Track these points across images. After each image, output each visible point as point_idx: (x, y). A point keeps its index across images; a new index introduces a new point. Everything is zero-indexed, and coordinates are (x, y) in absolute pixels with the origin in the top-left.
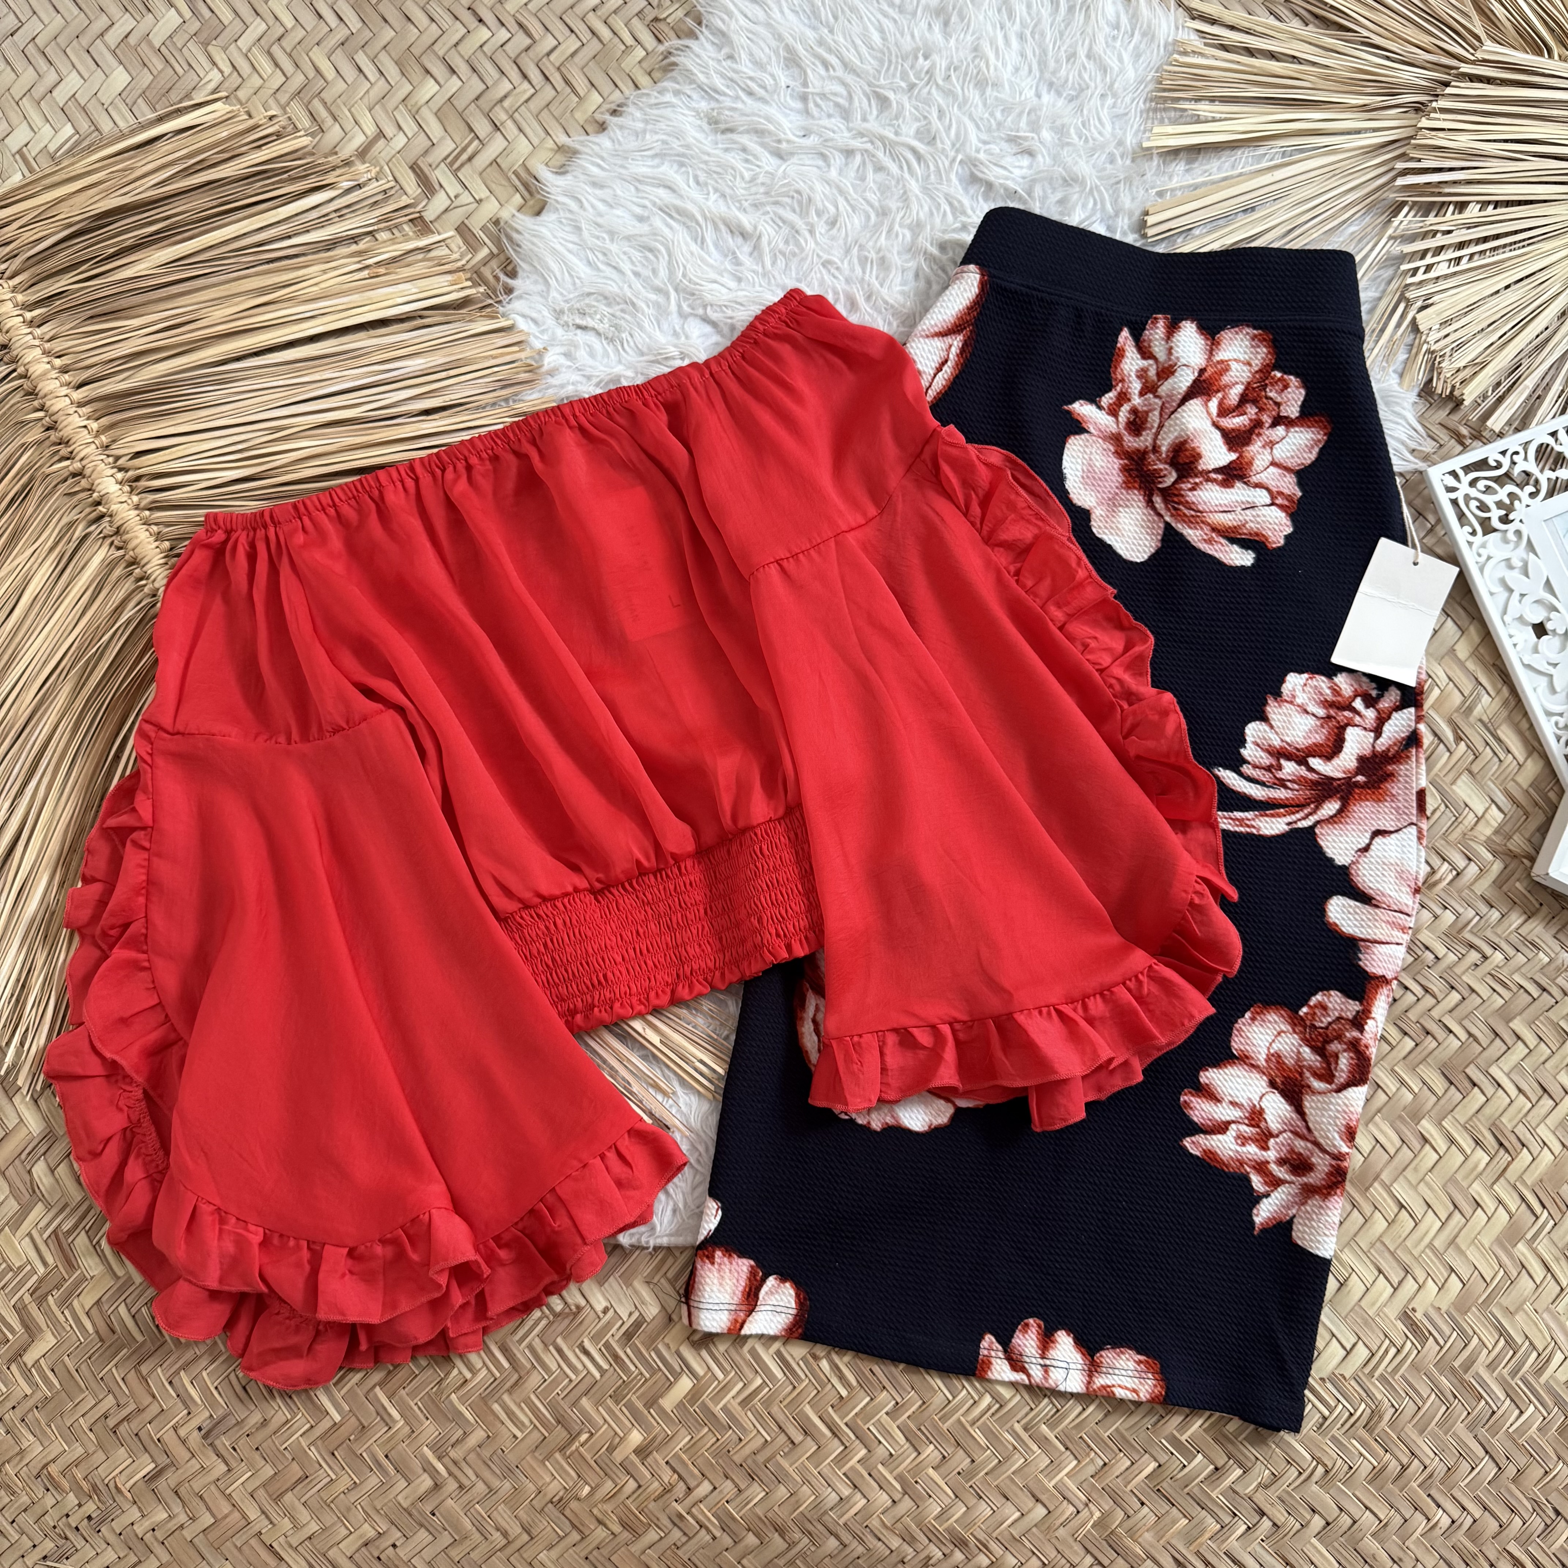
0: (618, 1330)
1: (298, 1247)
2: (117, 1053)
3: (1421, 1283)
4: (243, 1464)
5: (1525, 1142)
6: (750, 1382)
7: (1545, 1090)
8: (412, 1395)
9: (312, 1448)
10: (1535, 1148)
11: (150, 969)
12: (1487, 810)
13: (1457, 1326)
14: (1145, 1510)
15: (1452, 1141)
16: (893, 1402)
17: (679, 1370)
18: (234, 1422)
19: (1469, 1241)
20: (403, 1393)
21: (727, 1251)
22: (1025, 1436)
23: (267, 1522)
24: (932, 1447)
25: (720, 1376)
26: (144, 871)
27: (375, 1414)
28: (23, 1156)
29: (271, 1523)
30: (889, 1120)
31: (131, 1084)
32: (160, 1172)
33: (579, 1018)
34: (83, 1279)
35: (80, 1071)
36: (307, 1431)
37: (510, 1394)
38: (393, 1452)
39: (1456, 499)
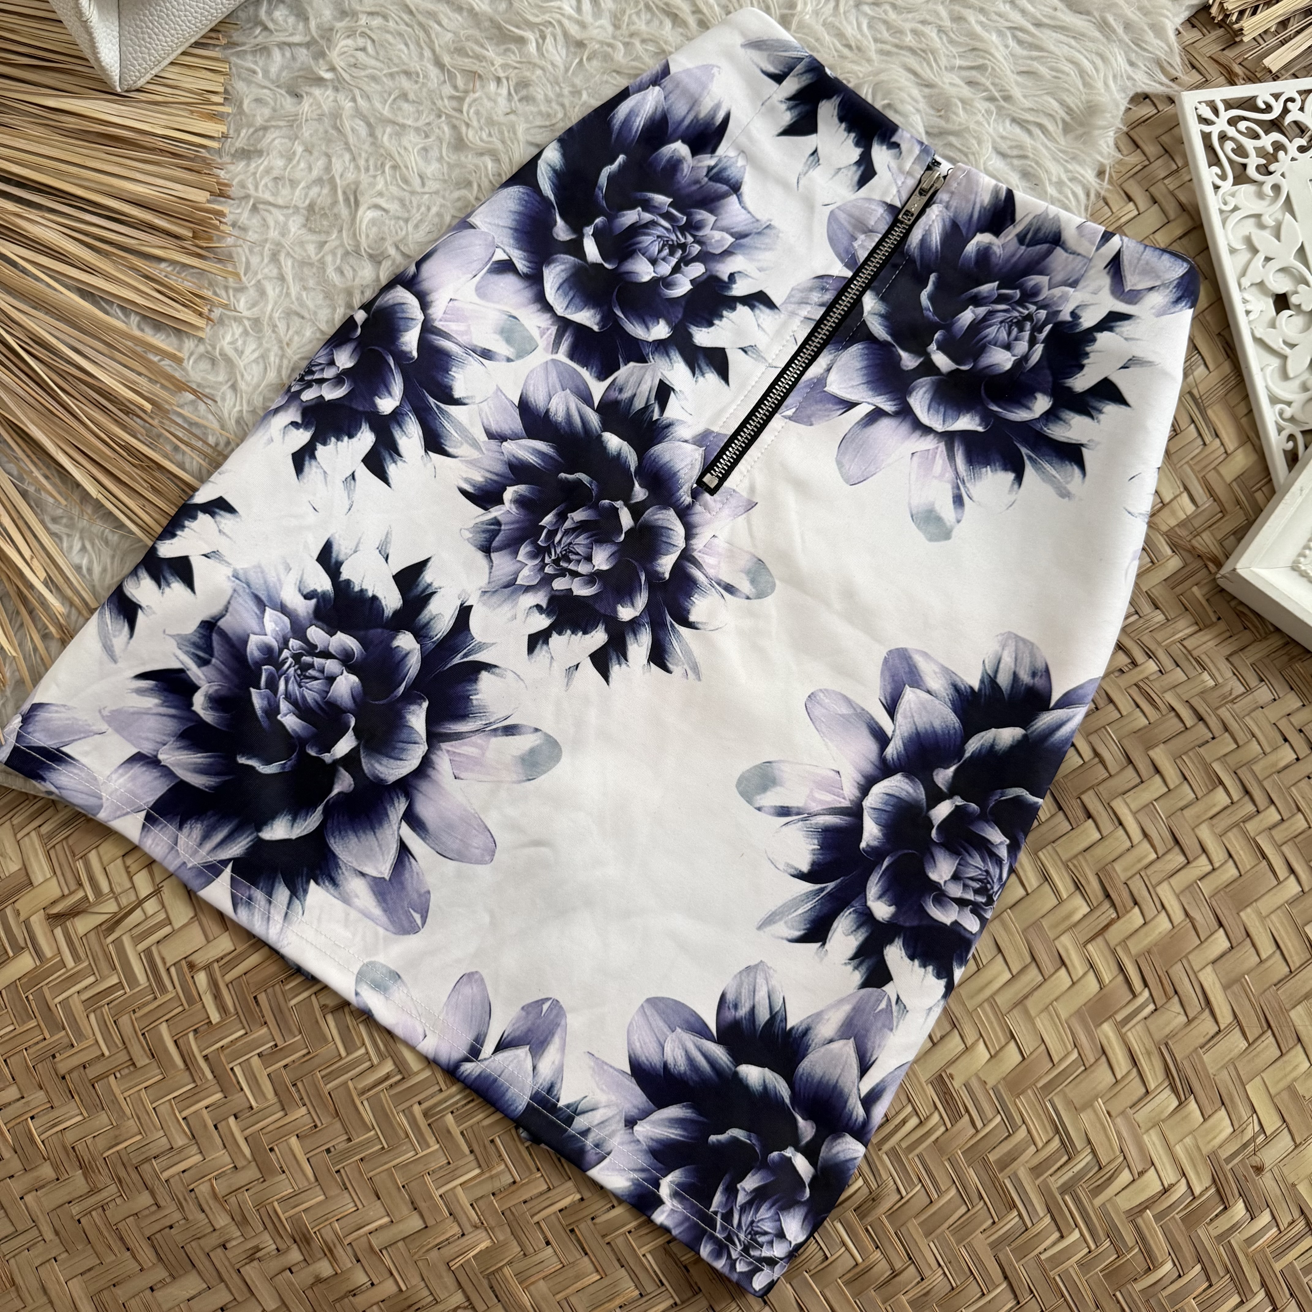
3: (969, 1042)
5: (1139, 899)
6: (103, 978)
7: (1177, 842)
10: (1151, 911)
12: (1175, 498)
13: (1003, 1109)
14: (549, 1250)
15: (1046, 878)
16: (272, 1043)
17: (23, 945)
19: (1041, 1006)
22: (422, 1122)
24: (303, 1110)
25: (70, 962)
39: (1210, 134)
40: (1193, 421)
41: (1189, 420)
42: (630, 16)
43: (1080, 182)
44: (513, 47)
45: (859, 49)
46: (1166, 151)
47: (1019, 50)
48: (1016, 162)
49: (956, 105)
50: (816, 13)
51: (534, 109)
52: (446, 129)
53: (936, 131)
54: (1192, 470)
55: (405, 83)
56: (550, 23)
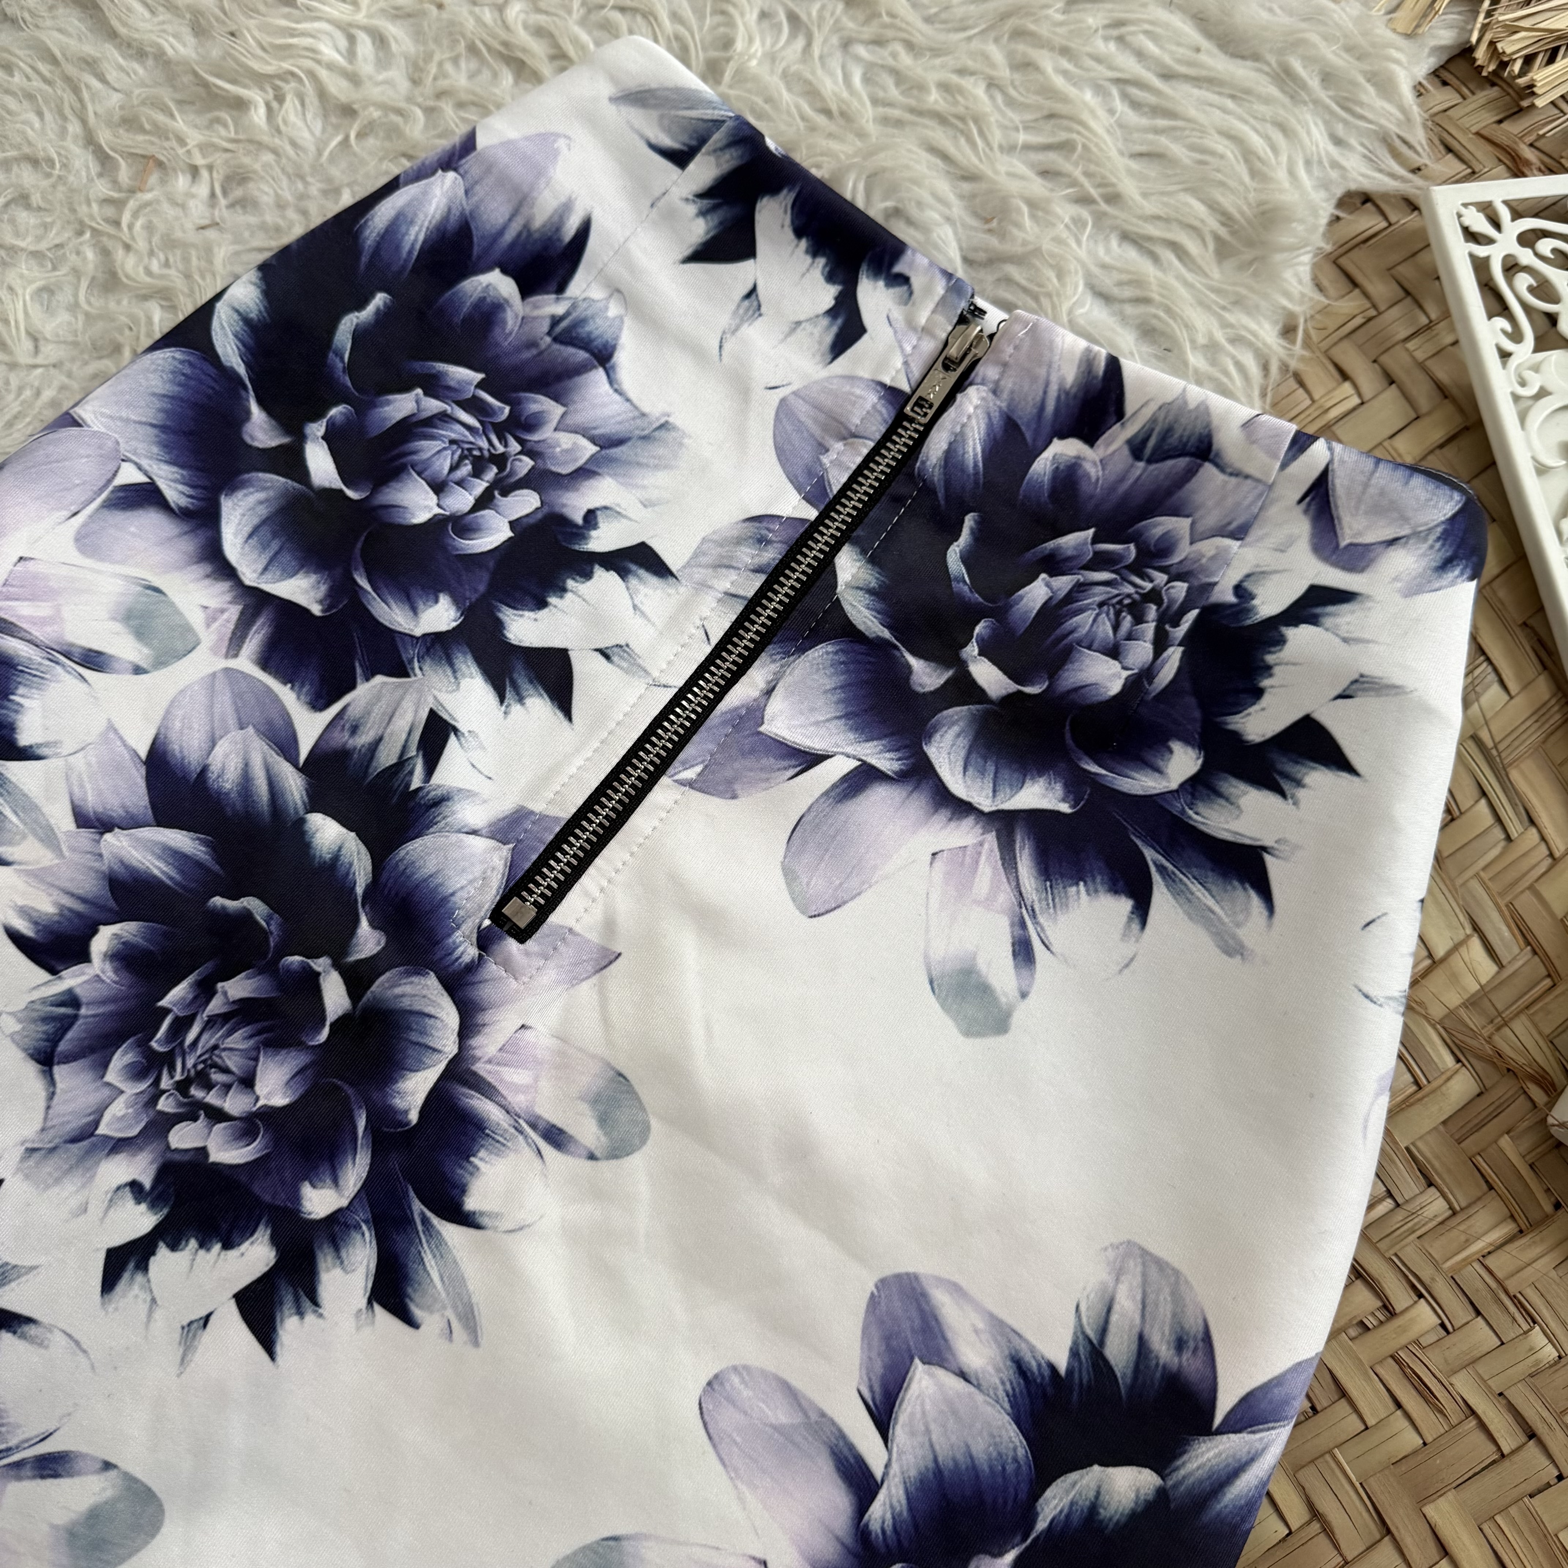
39: (1487, 259)
40: (1484, 794)
41: (1476, 793)
42: (440, 64)
43: (1250, 345)
44: (224, 115)
45: (843, 114)
46: (1408, 293)
47: (1133, 118)
48: (1129, 309)
49: (1019, 211)
50: (772, 57)
51: (253, 220)
52: (90, 254)
53: (981, 256)
54: (1487, 889)
55: (27, 177)
56: (293, 74)
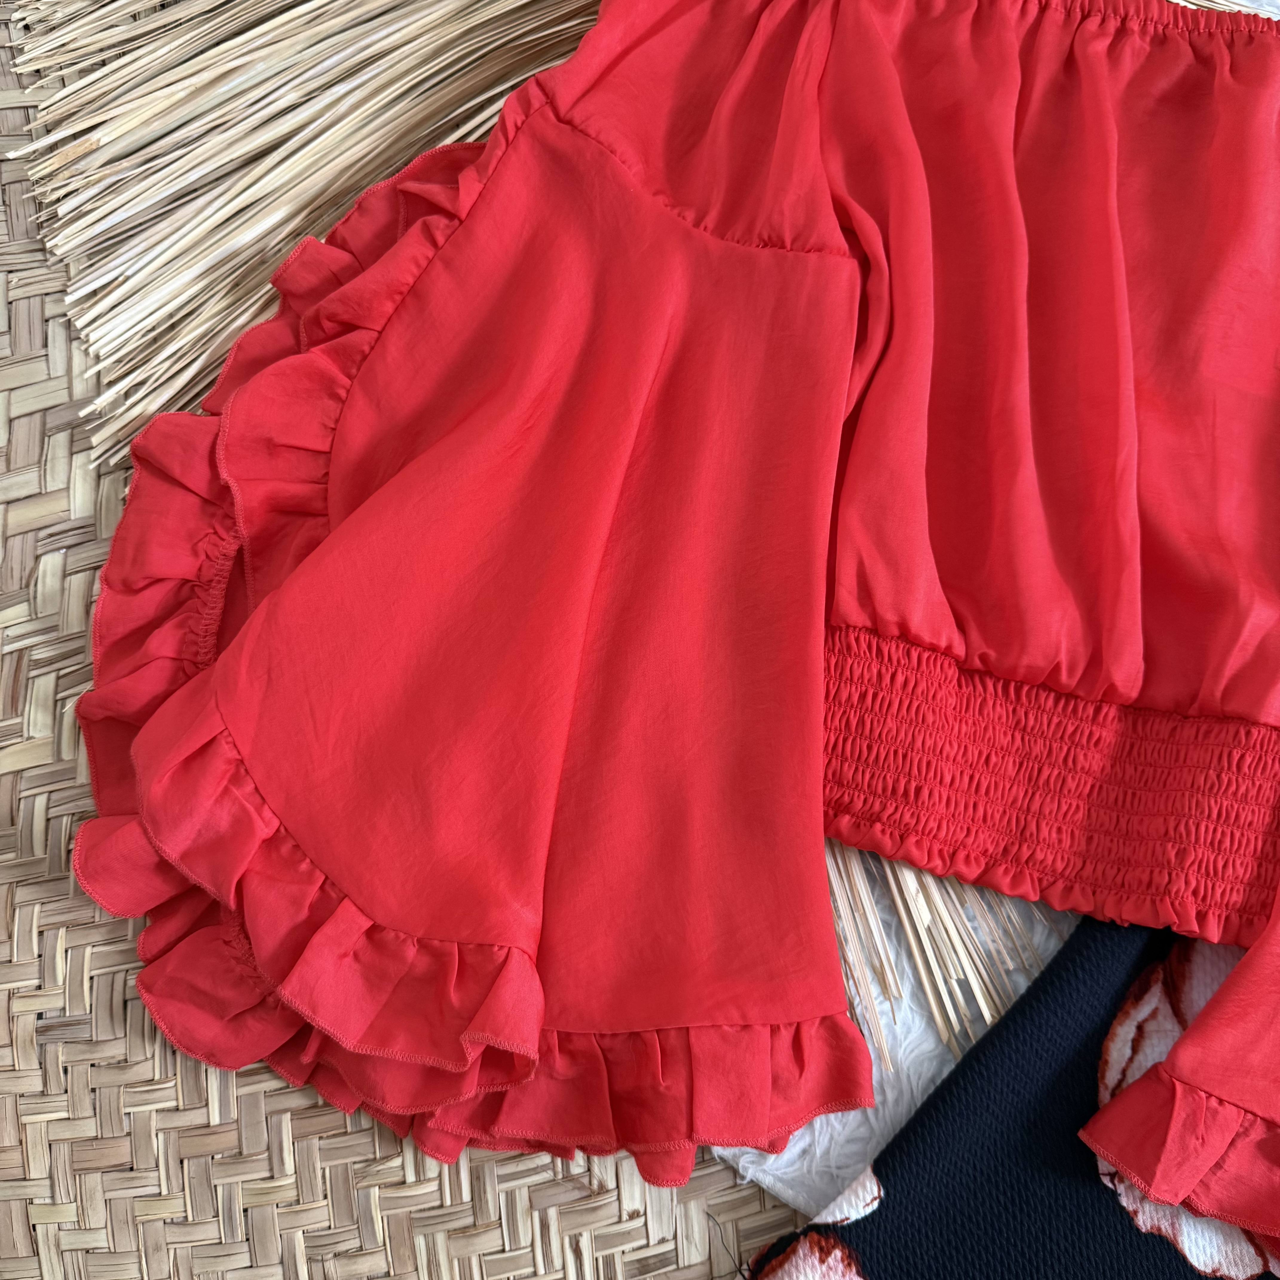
0: (634, 1250)
1: (309, 878)
2: (238, 480)
4: (65, 1097)
8: (326, 1154)
9: (161, 1136)
11: (343, 402)
18: (87, 1036)
20: (316, 1142)
21: (850, 1257)
23: (48, 1193)
26: (416, 271)
27: (264, 1147)
28: (43, 534)
29: (53, 1197)
30: (1165, 1227)
31: (228, 530)
32: (195, 664)
33: (845, 821)
34: (17, 732)
35: (177, 472)
36: (169, 1110)
37: (449, 1237)
38: (256, 1211)
